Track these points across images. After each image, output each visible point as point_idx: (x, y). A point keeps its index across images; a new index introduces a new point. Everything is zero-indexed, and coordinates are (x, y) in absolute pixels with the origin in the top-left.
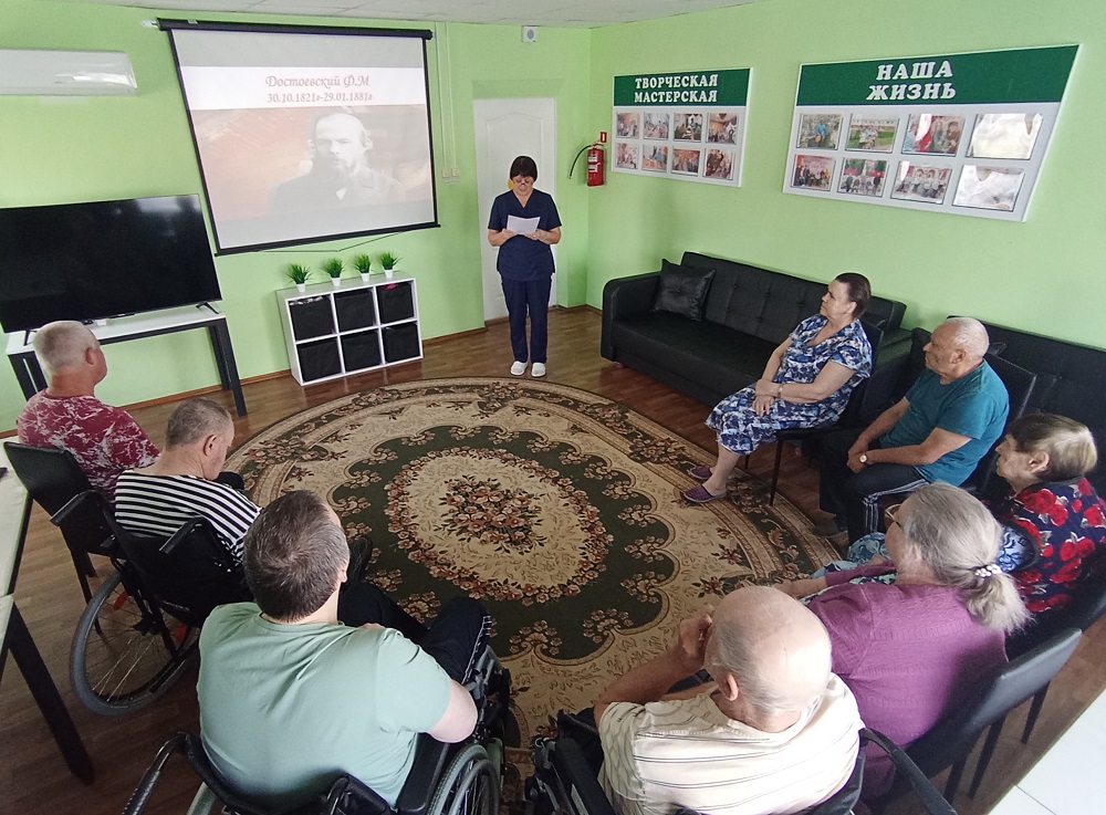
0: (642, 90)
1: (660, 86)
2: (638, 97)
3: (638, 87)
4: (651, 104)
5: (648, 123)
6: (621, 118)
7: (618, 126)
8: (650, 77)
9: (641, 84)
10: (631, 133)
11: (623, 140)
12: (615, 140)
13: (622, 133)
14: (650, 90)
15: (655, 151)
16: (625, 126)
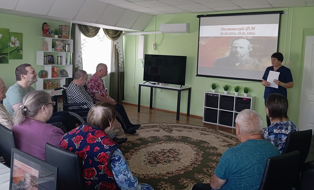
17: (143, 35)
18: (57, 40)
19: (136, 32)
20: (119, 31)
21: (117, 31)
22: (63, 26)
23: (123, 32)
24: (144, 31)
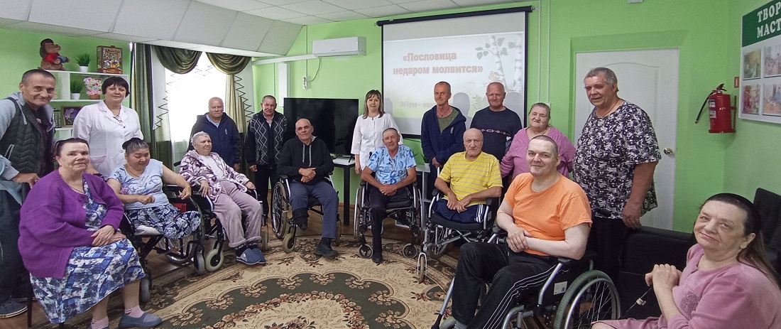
0: (763, 23)
1: (777, 13)
2: (760, 32)
3: (760, 21)
4: (771, 35)
5: (768, 59)
6: (747, 59)
7: (745, 68)
8: (768, 6)
9: (762, 15)
10: (755, 74)
11: (749, 83)
12: (742, 83)
13: (748, 75)
14: (769, 20)
15: (775, 90)
16: (750, 67)
17: (285, 62)
18: (87, 76)
19: (274, 57)
20: (242, 57)
21: (238, 56)
22: (104, 48)
23: (253, 59)
24: (288, 54)
